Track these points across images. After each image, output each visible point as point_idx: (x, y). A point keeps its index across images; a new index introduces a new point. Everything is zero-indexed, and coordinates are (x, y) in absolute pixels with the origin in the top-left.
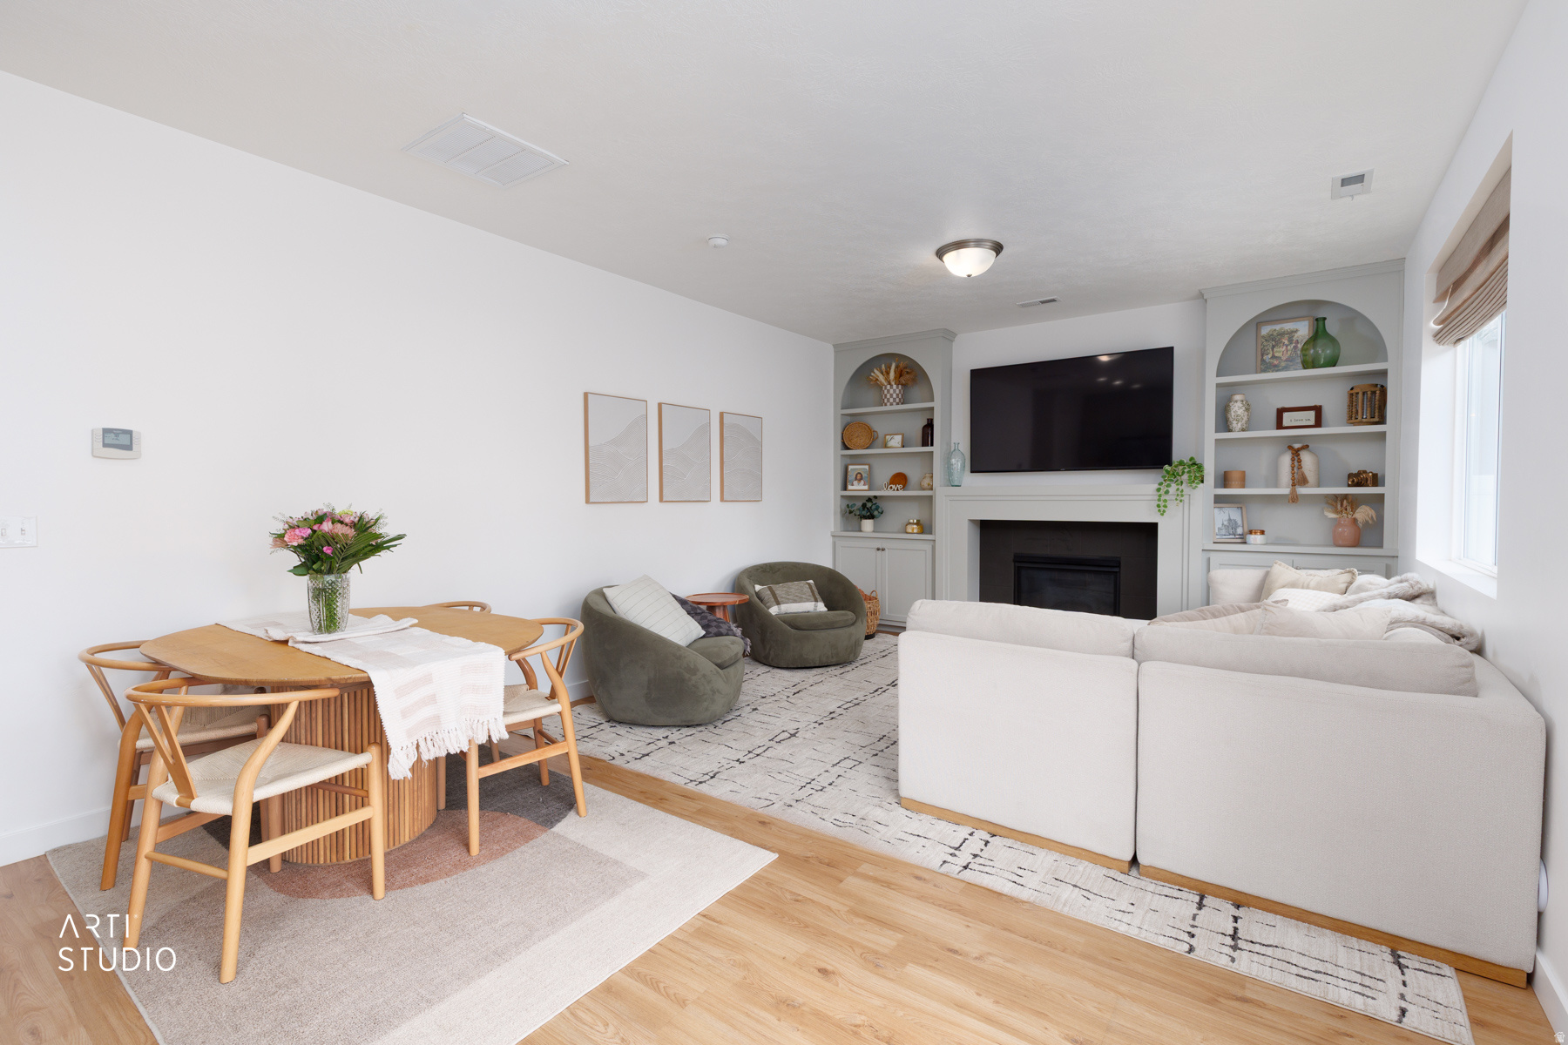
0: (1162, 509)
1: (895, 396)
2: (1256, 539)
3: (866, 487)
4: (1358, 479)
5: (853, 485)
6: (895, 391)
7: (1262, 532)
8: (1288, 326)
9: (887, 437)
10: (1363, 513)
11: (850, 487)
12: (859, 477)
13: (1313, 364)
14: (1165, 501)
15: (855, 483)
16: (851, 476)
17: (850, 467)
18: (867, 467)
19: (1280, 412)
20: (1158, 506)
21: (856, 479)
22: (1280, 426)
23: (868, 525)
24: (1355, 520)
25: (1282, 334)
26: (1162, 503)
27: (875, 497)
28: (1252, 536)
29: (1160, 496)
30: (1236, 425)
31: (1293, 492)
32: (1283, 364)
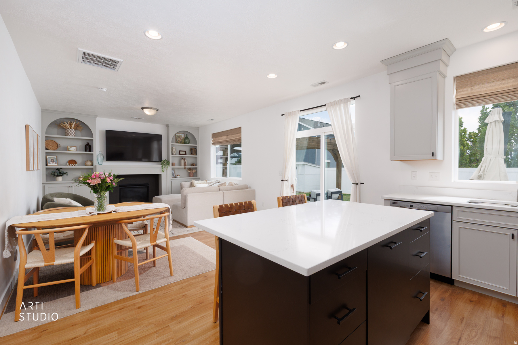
0: (163, 171)
1: (73, 133)
2: (179, 176)
3: (57, 165)
4: (192, 165)
5: (50, 164)
6: (73, 131)
7: (179, 175)
8: (180, 135)
9: (68, 147)
10: (194, 171)
11: (49, 164)
12: (53, 161)
13: (185, 143)
14: (164, 169)
15: (51, 163)
16: (49, 160)
17: (48, 157)
18: (55, 157)
19: (180, 151)
20: (162, 170)
21: (51, 161)
22: (180, 154)
23: (60, 179)
24: (193, 172)
25: (180, 136)
26: (163, 170)
27: (61, 168)
28: (178, 176)
29: (163, 168)
30: (174, 153)
31: (185, 167)
32: (180, 142)
